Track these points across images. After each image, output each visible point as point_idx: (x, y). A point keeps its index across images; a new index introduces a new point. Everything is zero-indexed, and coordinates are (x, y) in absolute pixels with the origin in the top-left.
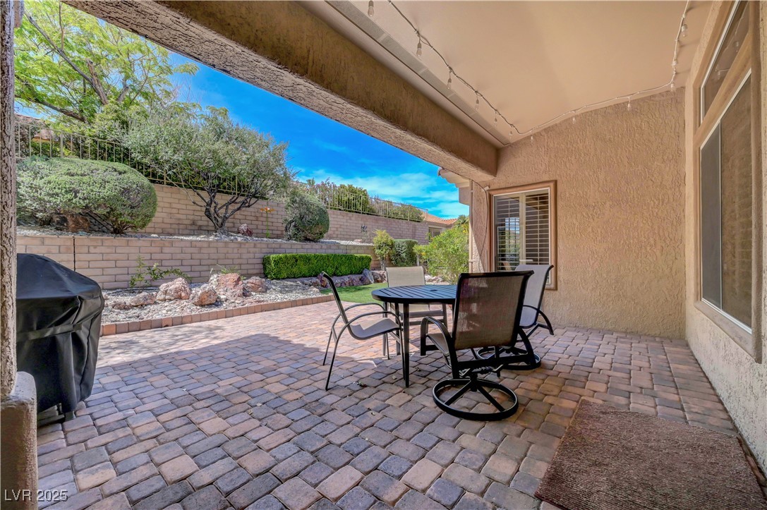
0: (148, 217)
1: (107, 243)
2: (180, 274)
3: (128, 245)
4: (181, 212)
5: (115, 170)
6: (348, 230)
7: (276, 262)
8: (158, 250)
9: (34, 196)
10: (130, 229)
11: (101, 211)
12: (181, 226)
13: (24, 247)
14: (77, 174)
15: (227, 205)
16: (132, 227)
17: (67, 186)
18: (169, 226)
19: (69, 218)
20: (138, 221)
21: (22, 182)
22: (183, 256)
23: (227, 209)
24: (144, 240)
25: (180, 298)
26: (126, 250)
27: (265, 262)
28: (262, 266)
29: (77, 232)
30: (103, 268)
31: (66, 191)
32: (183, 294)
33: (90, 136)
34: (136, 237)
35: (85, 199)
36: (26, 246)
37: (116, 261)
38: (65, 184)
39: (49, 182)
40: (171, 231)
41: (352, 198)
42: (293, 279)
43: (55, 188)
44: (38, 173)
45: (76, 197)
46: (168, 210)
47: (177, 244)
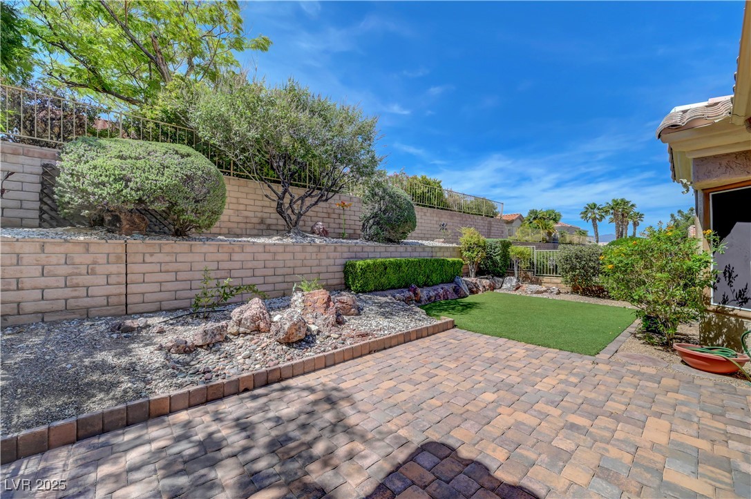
0: (216, 213)
1: (166, 249)
2: (256, 293)
3: (191, 252)
4: (249, 208)
5: (177, 153)
6: (423, 228)
7: (364, 271)
8: (226, 257)
9: (75, 187)
10: (193, 230)
11: (159, 206)
12: (249, 226)
13: (64, 256)
14: (130, 157)
15: (302, 199)
16: (196, 227)
17: (117, 172)
18: (235, 225)
19: (122, 216)
20: (203, 220)
21: (62, 167)
22: (255, 264)
23: (302, 203)
24: (210, 245)
25: (258, 330)
26: (189, 258)
27: (348, 270)
28: (342, 275)
29: (130, 234)
30: (161, 283)
31: (115, 179)
32: (262, 325)
33: (152, 119)
34: (200, 240)
35: (138, 190)
36: (67, 255)
37: (176, 272)
38: (114, 169)
39: (95, 168)
40: (238, 231)
41: (426, 190)
42: (381, 292)
43: (101, 175)
44: (83, 156)
45: (127, 186)
46: (235, 207)
47: (248, 249)
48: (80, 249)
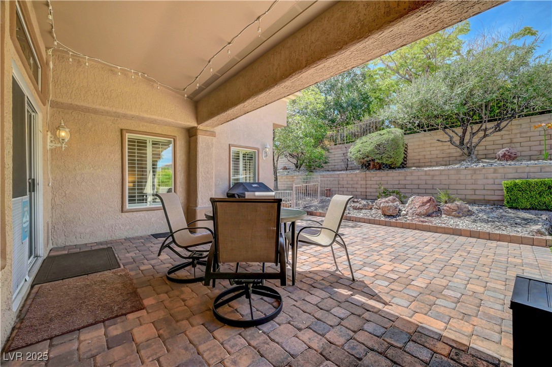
48: (354, 176)
